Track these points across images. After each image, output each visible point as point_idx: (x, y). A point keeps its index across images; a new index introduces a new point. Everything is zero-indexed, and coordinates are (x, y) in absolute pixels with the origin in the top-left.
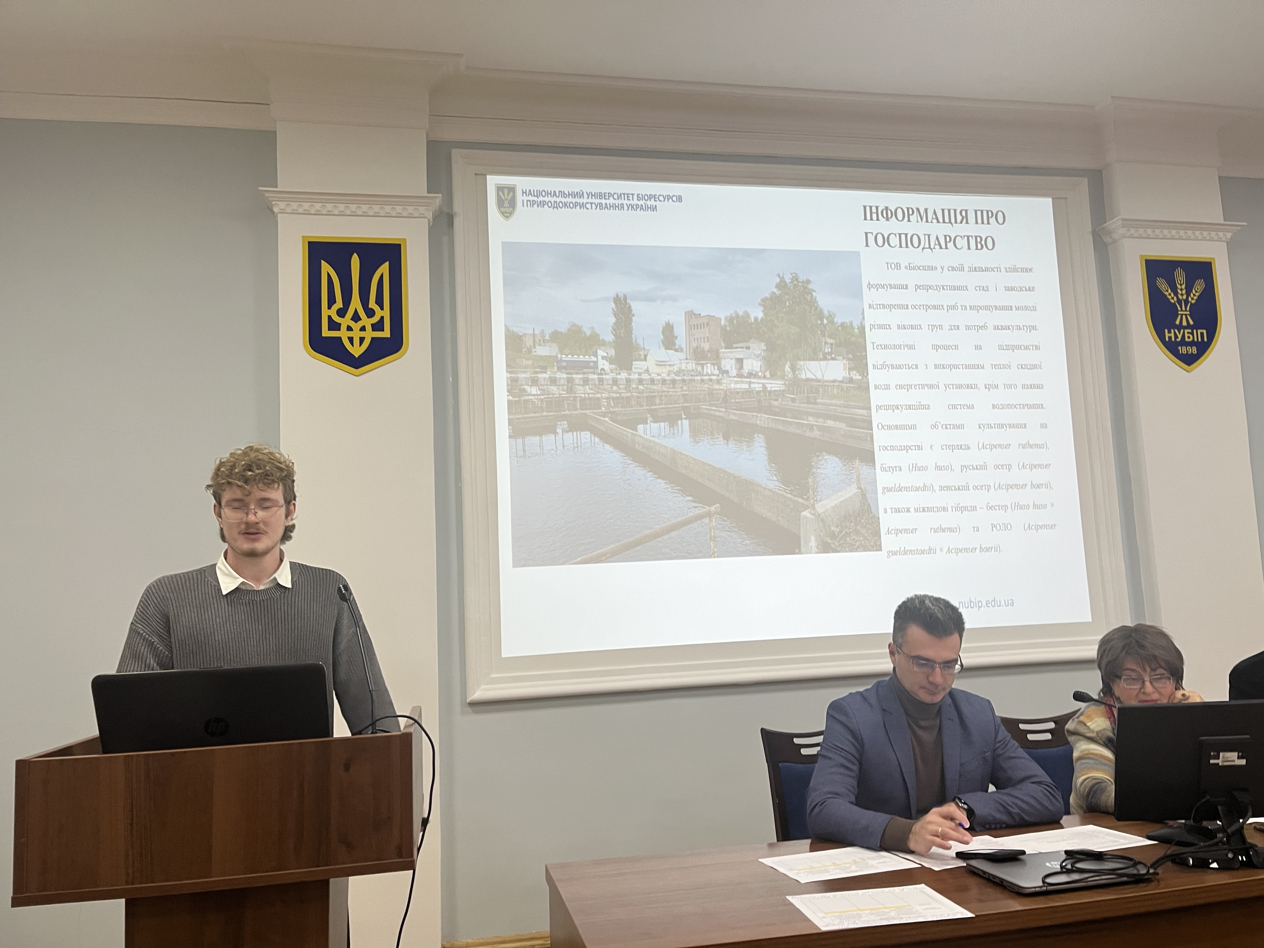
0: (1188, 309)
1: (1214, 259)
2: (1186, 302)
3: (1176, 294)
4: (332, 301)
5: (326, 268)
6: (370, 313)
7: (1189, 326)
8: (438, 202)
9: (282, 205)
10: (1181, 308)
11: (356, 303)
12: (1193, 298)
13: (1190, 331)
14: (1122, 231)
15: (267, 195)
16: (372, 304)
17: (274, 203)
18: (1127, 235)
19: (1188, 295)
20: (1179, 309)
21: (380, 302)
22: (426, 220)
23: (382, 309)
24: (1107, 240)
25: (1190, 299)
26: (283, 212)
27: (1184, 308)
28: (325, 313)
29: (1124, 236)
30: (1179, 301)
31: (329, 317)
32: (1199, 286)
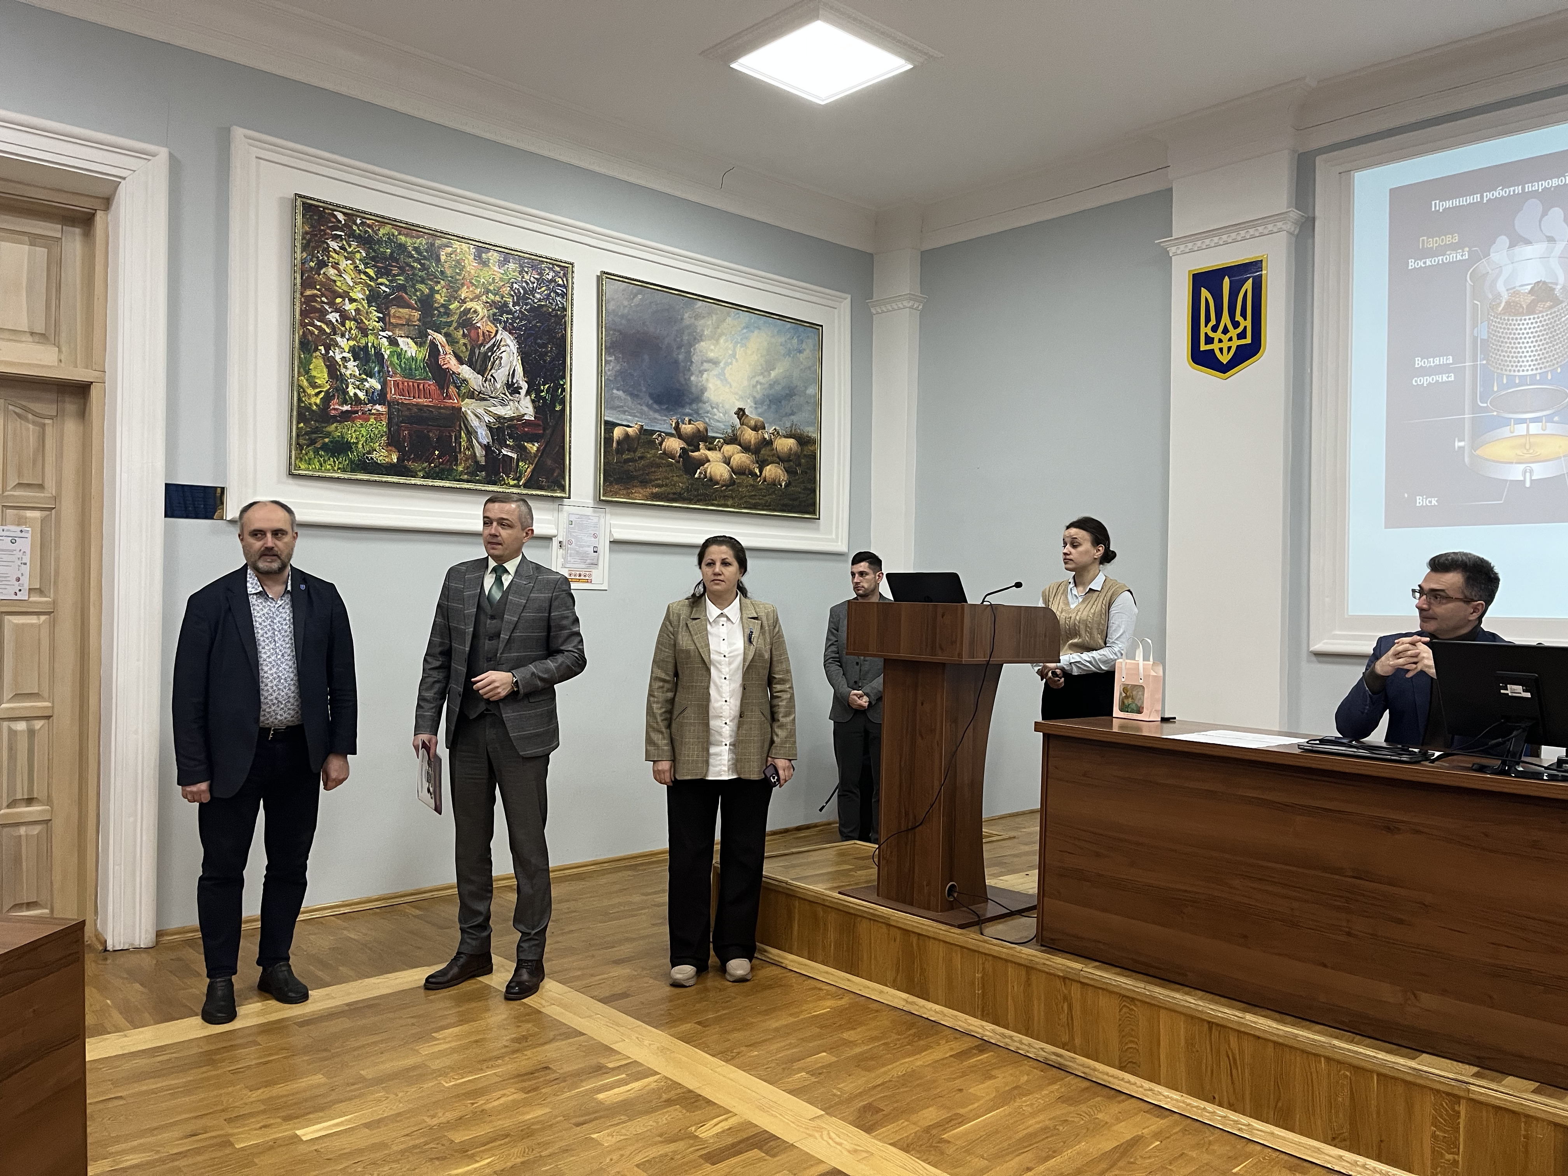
4: (1208, 320)
5: (1205, 293)
6: (1236, 325)
8: (1292, 214)
9: (1174, 249)
11: (1226, 319)
15: (1162, 245)
16: (1238, 318)
17: (1168, 249)
21: (1244, 315)
22: (1285, 232)
23: (1245, 319)
26: (1175, 254)
28: (1204, 330)
31: (1206, 334)
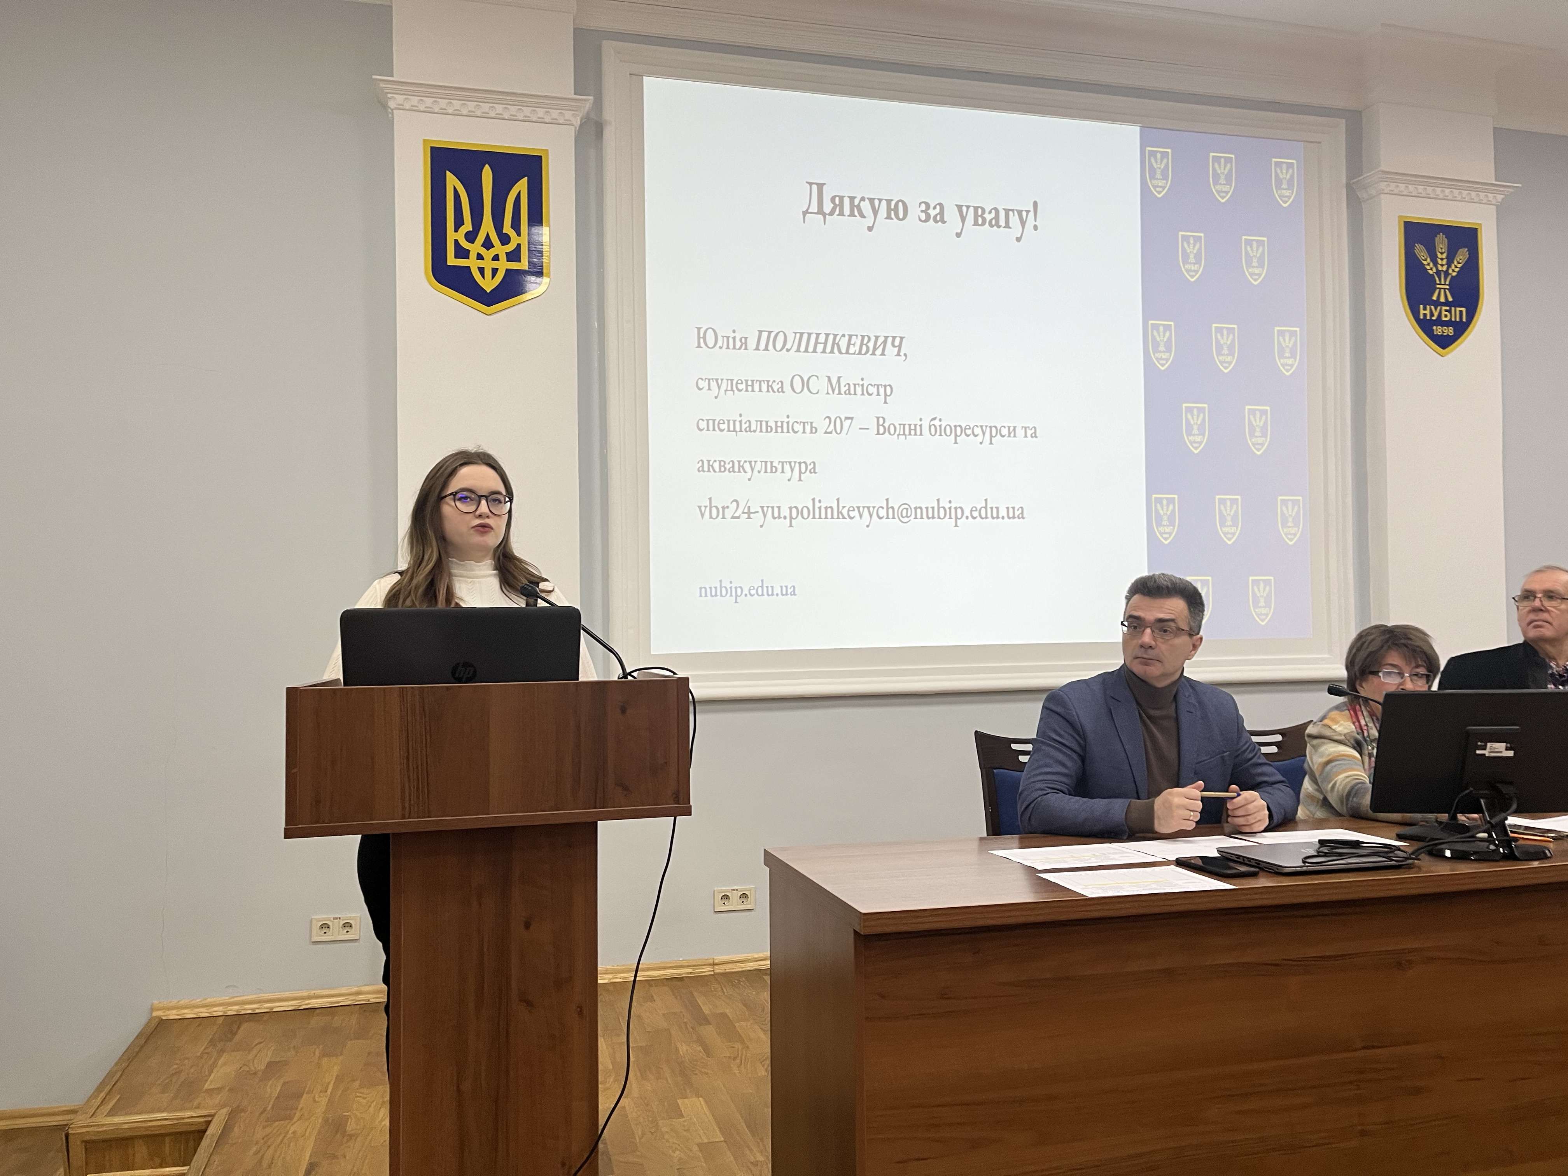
0: (1447, 283)
1: (1480, 225)
2: (1447, 273)
3: (1435, 264)
4: (459, 222)
5: (452, 181)
6: (505, 239)
7: (1447, 303)
8: (588, 106)
9: (400, 98)
10: (1440, 280)
11: (487, 226)
12: (1454, 271)
13: (1448, 308)
14: (1381, 186)
15: (382, 85)
16: (507, 229)
17: (389, 96)
18: (1386, 191)
19: (1449, 265)
20: (1438, 282)
21: (516, 226)
22: (573, 128)
23: (519, 234)
24: (1362, 195)
25: (1450, 271)
26: (399, 107)
27: (1443, 282)
28: (451, 236)
29: (1382, 192)
30: (1438, 273)
31: (456, 241)
32: (1462, 256)
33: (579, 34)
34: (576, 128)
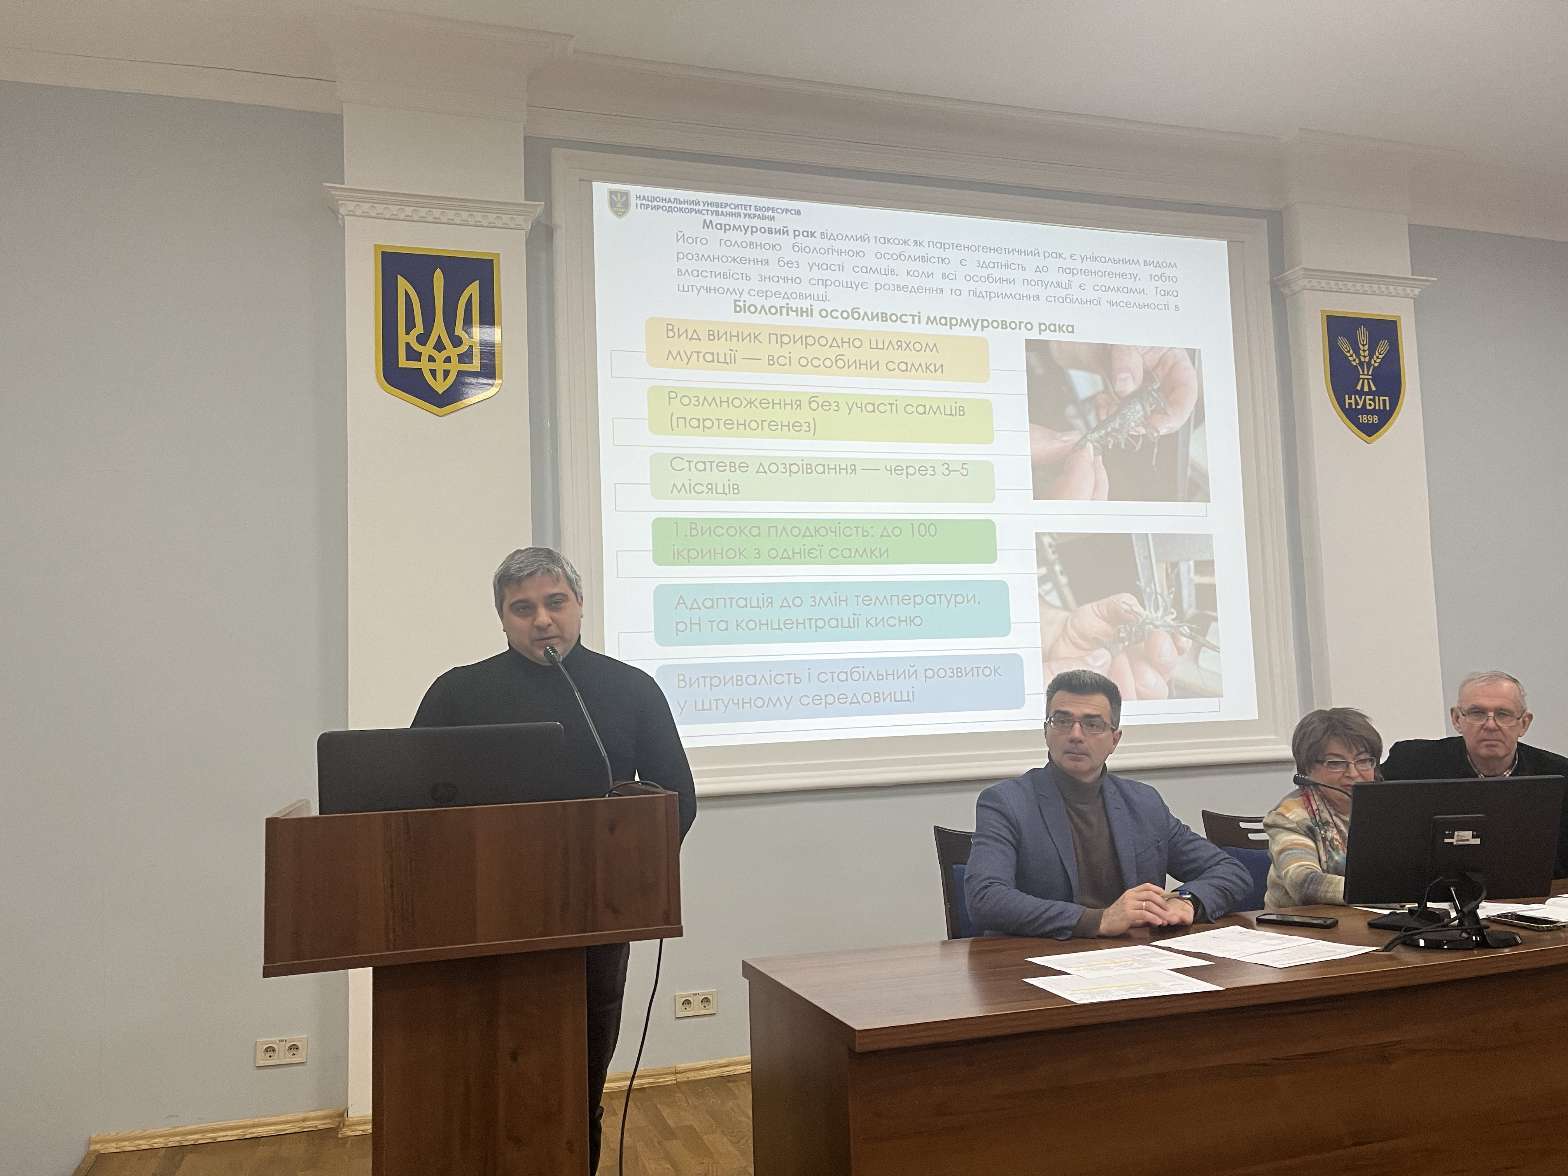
0: (1370, 373)
1: (1399, 318)
2: (1369, 364)
3: (1358, 355)
4: (410, 325)
5: (403, 284)
6: (456, 341)
7: (1370, 393)
8: (539, 211)
9: (351, 206)
10: (1363, 372)
11: (439, 328)
12: (1376, 362)
13: (1372, 397)
14: (1304, 282)
15: (333, 192)
16: (459, 331)
17: (340, 202)
18: (1308, 287)
19: (1371, 355)
20: (1361, 373)
21: (468, 327)
22: (524, 232)
23: (471, 336)
24: (1287, 291)
25: (1373, 362)
26: (351, 213)
27: (1366, 373)
28: (403, 338)
29: (1304, 288)
30: (1361, 364)
31: (408, 344)
32: (1383, 348)
33: (530, 142)
34: (526, 232)
